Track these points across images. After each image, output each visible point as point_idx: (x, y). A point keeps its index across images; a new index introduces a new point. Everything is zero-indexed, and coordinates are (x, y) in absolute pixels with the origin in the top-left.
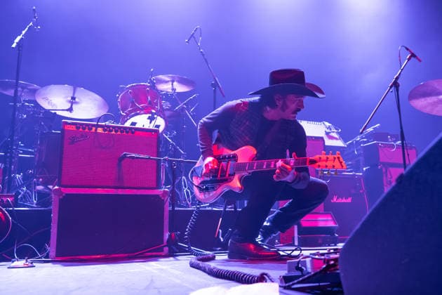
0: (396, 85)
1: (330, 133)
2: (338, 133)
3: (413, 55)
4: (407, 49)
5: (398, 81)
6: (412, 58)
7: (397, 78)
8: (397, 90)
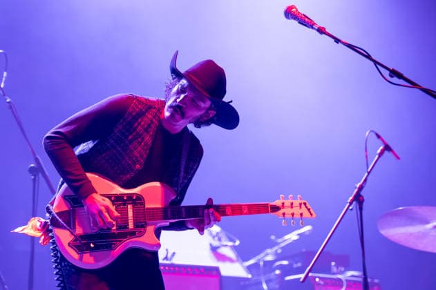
0: (358, 199)
1: (218, 247)
2: (234, 248)
3: (387, 148)
4: (379, 136)
5: (362, 193)
6: (386, 153)
7: (361, 188)
8: (361, 209)
